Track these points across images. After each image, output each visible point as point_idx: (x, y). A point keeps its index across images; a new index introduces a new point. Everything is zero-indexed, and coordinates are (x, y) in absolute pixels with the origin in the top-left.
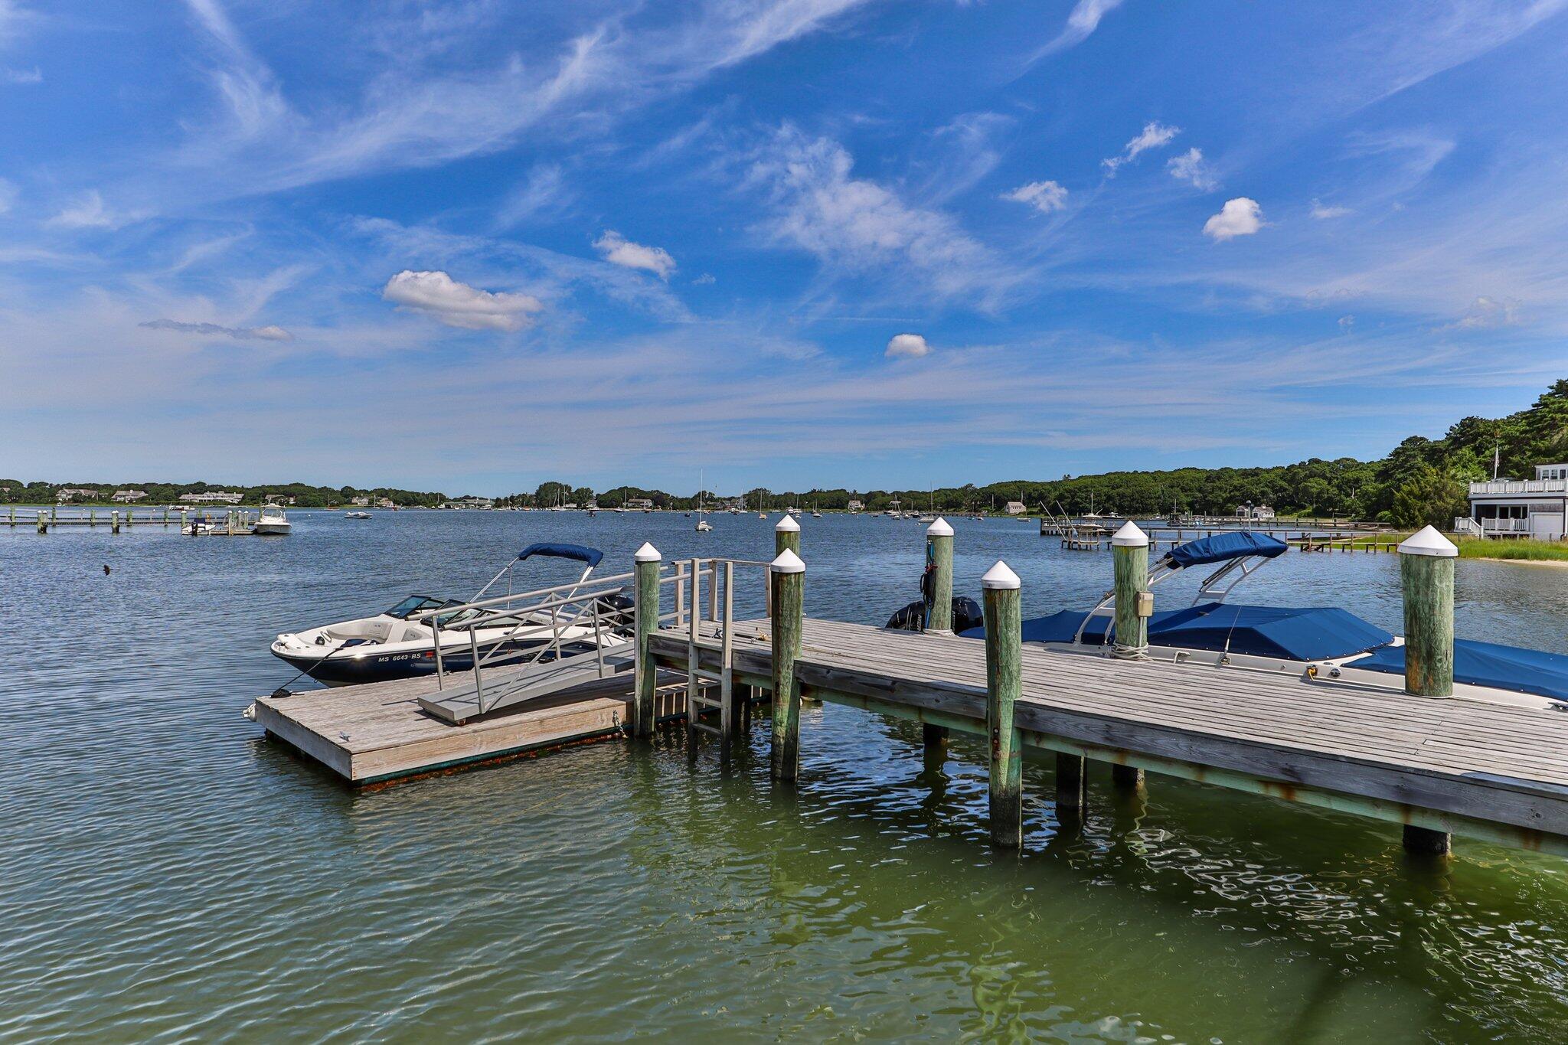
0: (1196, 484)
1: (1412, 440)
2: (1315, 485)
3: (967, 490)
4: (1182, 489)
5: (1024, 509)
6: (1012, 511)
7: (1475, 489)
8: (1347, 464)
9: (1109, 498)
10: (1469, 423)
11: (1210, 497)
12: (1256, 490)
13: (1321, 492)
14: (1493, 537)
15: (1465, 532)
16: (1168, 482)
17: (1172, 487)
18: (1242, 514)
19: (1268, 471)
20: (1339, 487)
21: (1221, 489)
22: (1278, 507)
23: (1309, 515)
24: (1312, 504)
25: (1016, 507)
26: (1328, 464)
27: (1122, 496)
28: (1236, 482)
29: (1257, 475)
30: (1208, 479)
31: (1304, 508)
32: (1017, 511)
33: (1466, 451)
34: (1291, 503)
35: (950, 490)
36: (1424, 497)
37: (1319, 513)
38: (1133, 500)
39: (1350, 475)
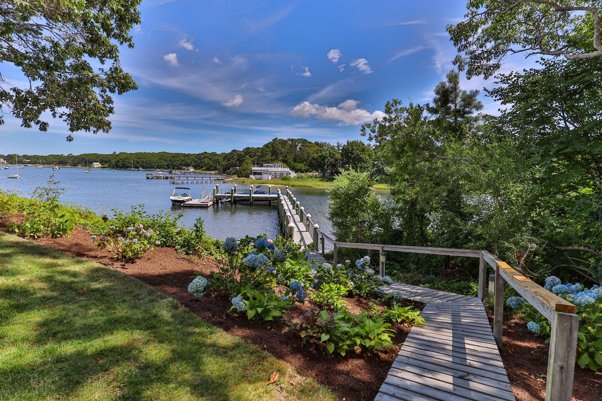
0: (169, 158)
1: (234, 151)
2: (206, 161)
3: (70, 157)
4: (164, 160)
5: (100, 165)
6: (95, 166)
7: (253, 168)
8: (214, 154)
9: (138, 162)
10: (248, 149)
11: (174, 163)
12: (189, 161)
13: (208, 164)
14: (257, 179)
15: (252, 178)
16: (158, 157)
17: (160, 159)
18: (184, 169)
19: (192, 155)
20: (213, 161)
21: (177, 160)
22: (195, 167)
23: (205, 170)
24: (205, 166)
25: (97, 165)
26: (209, 154)
27: (143, 162)
28: (182, 158)
29: (189, 156)
30: (173, 157)
31: (203, 167)
32: (98, 166)
33: (247, 156)
34: (199, 166)
35: (56, 155)
36: (244, 170)
37: (208, 169)
38: (147, 163)
39: (216, 158)
